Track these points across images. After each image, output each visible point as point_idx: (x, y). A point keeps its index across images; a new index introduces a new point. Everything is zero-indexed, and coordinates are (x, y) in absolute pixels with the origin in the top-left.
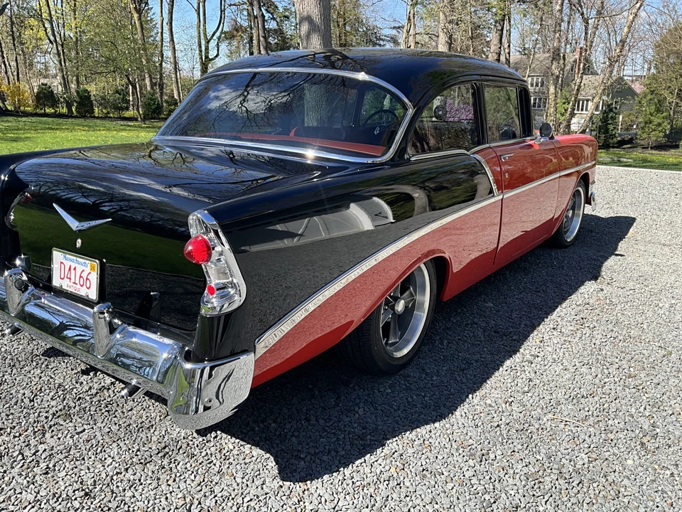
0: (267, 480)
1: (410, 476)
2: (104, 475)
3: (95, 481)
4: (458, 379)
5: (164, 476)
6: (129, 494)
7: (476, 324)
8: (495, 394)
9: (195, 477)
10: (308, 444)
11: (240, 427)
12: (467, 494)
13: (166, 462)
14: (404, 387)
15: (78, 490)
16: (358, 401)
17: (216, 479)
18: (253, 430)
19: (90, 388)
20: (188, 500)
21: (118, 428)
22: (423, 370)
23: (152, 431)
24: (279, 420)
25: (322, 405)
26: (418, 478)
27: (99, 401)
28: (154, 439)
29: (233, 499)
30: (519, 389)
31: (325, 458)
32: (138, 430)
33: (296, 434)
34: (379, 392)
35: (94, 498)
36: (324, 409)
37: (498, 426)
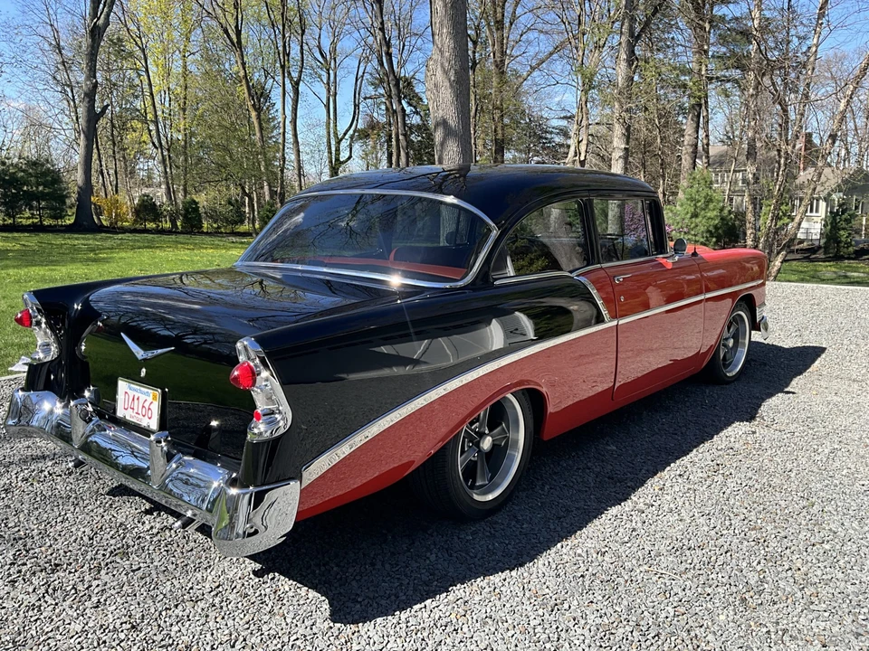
0: (318, 621)
1: (470, 622)
2: (152, 610)
3: (143, 615)
4: (552, 527)
5: (214, 613)
6: (175, 628)
7: (589, 469)
8: (589, 544)
9: (245, 615)
10: (368, 588)
11: (301, 569)
12: (527, 642)
13: (217, 600)
14: (488, 534)
15: (126, 623)
16: (432, 547)
17: (266, 618)
18: (314, 572)
19: (152, 528)
20: (233, 637)
21: (174, 567)
22: (515, 517)
23: (209, 571)
24: (342, 564)
25: (392, 550)
26: (478, 625)
27: (160, 541)
28: (210, 578)
29: (279, 638)
30: (618, 539)
31: (383, 602)
32: (195, 570)
33: (358, 578)
34: (459, 538)
35: (141, 631)
36: (393, 554)
37: (582, 576)
